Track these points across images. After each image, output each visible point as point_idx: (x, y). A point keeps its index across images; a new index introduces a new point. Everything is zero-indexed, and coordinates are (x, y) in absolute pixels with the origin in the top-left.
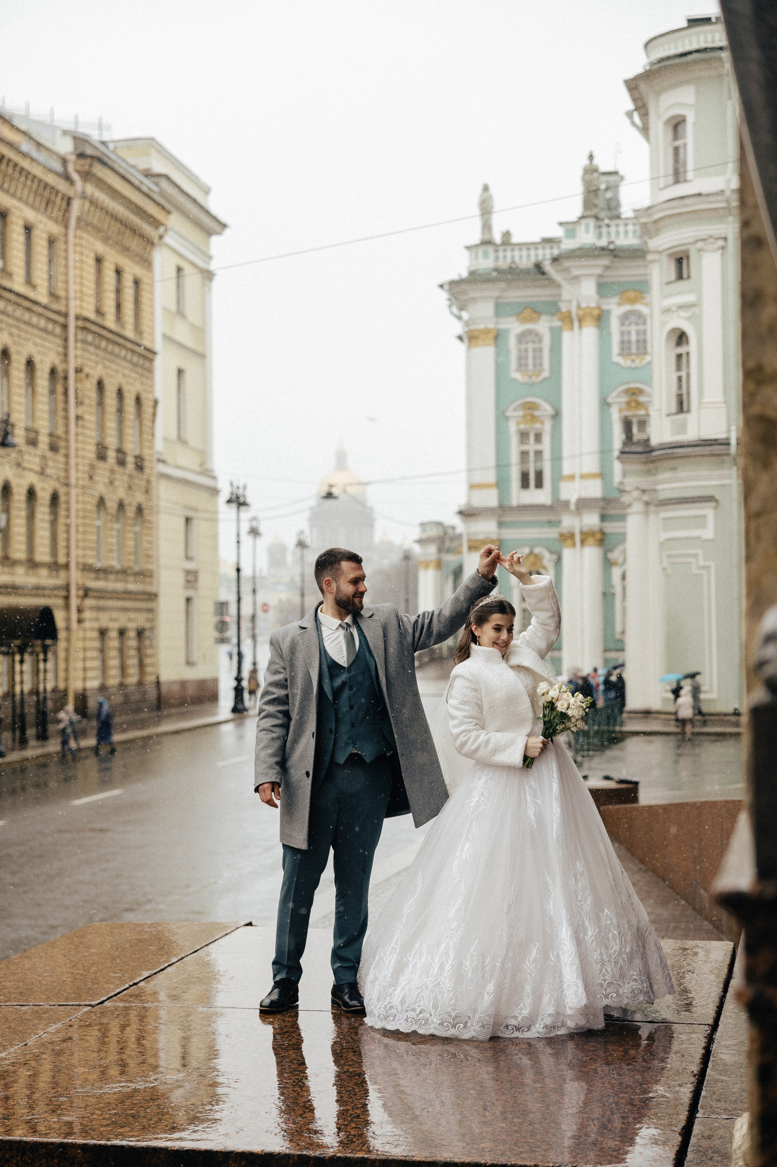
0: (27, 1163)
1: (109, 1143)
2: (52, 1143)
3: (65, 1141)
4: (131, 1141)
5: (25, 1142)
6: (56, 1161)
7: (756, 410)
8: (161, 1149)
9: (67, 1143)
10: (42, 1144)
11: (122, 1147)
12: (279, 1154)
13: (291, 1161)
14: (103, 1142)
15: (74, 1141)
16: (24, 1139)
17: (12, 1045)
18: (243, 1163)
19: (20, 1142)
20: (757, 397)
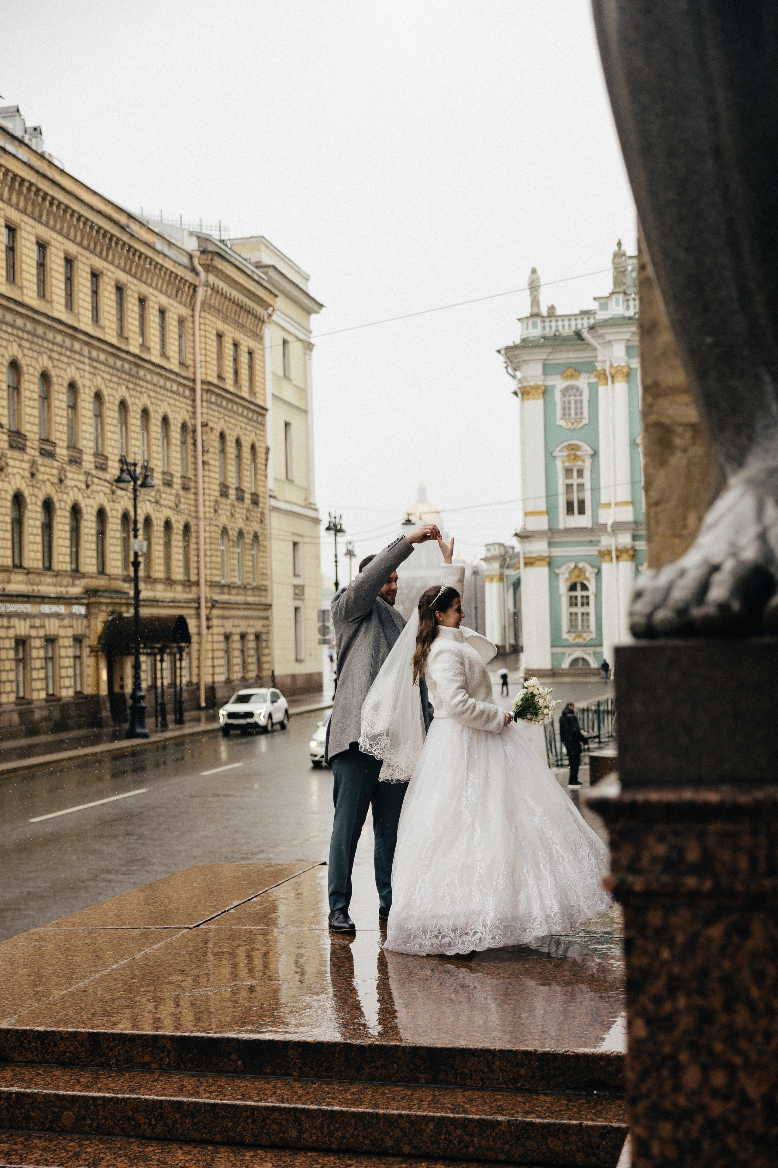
0: (127, 1051)
1: (192, 1035)
2: (146, 1035)
3: (157, 1033)
4: (210, 1033)
5: (126, 1034)
6: (150, 1049)
7: (653, 418)
8: (233, 1039)
9: (158, 1035)
10: (138, 1035)
11: (203, 1037)
12: (328, 1042)
13: (338, 1049)
14: (186, 1034)
15: (164, 1033)
16: (124, 1032)
17: (122, 960)
18: (300, 1050)
19: (121, 1034)
20: (655, 408)
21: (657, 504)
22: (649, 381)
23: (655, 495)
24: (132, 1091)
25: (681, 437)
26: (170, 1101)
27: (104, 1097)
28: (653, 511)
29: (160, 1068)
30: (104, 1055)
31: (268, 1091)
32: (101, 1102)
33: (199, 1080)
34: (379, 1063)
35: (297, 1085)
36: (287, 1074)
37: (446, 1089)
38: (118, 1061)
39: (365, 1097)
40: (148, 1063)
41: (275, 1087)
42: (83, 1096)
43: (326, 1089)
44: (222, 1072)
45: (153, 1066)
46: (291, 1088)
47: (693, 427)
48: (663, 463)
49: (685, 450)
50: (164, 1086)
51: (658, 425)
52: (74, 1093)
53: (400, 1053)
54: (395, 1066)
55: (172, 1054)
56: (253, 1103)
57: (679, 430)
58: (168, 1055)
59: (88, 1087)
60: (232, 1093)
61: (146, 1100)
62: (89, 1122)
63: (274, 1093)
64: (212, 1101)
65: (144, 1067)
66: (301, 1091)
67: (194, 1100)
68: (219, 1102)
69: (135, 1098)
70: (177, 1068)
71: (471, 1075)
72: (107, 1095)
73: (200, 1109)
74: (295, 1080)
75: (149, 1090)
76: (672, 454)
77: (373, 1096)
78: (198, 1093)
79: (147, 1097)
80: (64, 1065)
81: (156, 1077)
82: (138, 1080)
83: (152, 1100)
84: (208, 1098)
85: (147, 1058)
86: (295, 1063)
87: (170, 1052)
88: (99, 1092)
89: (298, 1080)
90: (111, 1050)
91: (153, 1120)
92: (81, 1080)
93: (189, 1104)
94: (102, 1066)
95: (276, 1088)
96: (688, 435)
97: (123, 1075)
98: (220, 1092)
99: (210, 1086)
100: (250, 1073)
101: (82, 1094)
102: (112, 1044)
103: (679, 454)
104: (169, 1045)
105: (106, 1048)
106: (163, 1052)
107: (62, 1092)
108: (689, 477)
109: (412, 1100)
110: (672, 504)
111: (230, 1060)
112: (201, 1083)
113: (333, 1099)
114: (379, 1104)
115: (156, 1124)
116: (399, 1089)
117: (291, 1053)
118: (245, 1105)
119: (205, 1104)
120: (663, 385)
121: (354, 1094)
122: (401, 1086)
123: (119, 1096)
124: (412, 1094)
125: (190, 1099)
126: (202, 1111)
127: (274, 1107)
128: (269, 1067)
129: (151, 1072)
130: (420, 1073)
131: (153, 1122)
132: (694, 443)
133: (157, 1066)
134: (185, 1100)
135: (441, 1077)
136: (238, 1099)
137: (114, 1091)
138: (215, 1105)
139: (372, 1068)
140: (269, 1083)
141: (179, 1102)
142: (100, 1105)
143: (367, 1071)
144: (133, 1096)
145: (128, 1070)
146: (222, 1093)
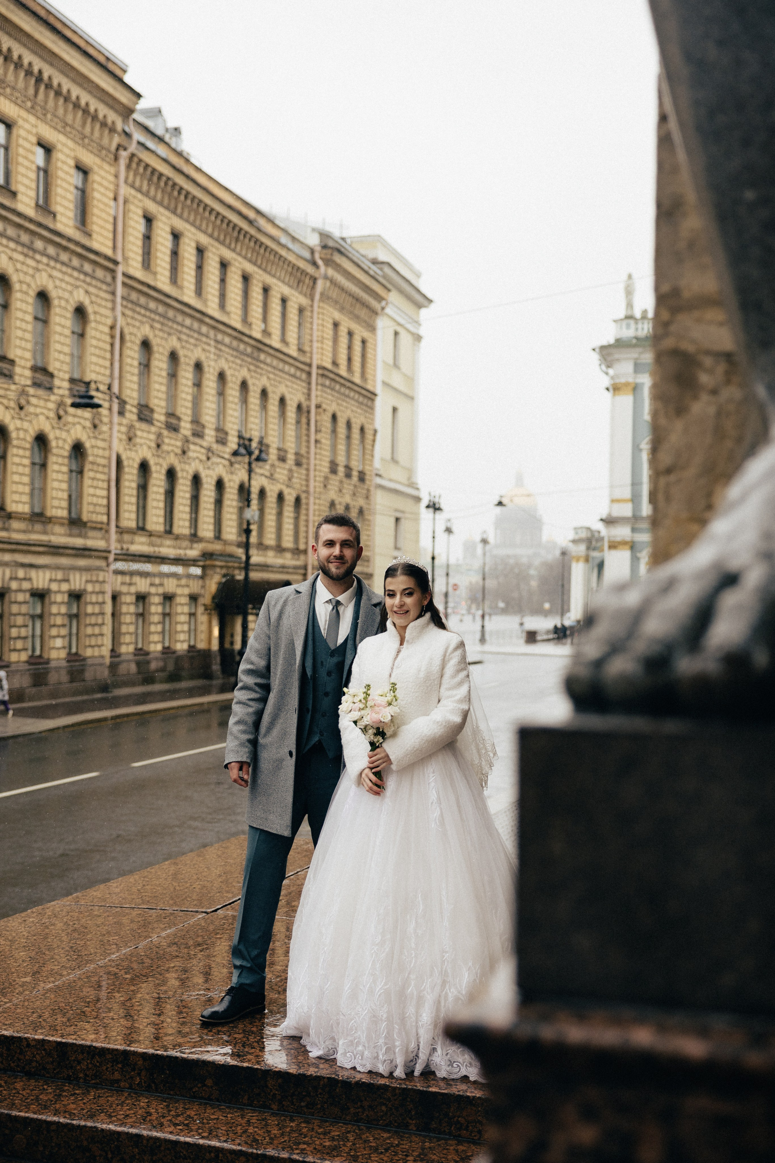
0: (96, 1066)
1: (165, 1053)
2: (117, 1050)
3: (128, 1048)
4: (184, 1053)
5: (95, 1047)
6: (120, 1066)
8: (209, 1062)
9: (130, 1051)
10: (108, 1049)
11: (176, 1058)
13: (322, 1083)
14: (159, 1052)
15: (136, 1049)
16: (94, 1044)
18: (280, 1081)
19: (90, 1047)
20: (673, 328)
21: (669, 471)
22: (666, 288)
23: (666, 458)
24: (92, 1116)
25: (711, 371)
26: (127, 1134)
27: (59, 1122)
28: (663, 481)
29: (130, 1088)
30: (71, 1067)
31: (239, 1128)
32: (53, 1127)
33: (168, 1106)
34: (366, 1104)
35: (273, 1121)
36: (265, 1107)
37: (439, 1139)
38: (86, 1075)
39: (344, 1145)
40: (118, 1081)
41: (249, 1122)
42: (37, 1119)
43: (305, 1130)
44: (195, 1097)
45: (122, 1084)
46: (266, 1125)
47: (728, 357)
48: (680, 410)
49: (714, 392)
50: (128, 1112)
51: (676, 353)
52: (27, 1115)
53: (389, 1094)
54: (384, 1108)
55: (143, 1073)
56: (218, 1144)
57: (708, 361)
58: (139, 1074)
59: (46, 1107)
60: (199, 1129)
61: (102, 1130)
62: (41, 1149)
63: (245, 1131)
64: (173, 1138)
65: (114, 1086)
66: (275, 1131)
67: (155, 1134)
68: (182, 1139)
69: (91, 1127)
70: (148, 1089)
71: (467, 1126)
72: (62, 1120)
73: (160, 1146)
74: (272, 1114)
75: (110, 1116)
76: (696, 397)
77: (354, 1144)
78: (162, 1125)
79: (104, 1126)
80: (30, 1075)
81: (123, 1098)
82: (102, 1101)
83: (110, 1131)
84: (171, 1133)
85: (117, 1076)
86: (275, 1094)
87: (141, 1070)
88: (55, 1115)
89: (277, 1114)
90: (79, 1063)
91: (109, 1153)
92: (41, 1097)
93: (150, 1138)
94: (69, 1079)
95: (249, 1126)
96: (721, 368)
97: (89, 1092)
98: (187, 1125)
99: (178, 1116)
100: (225, 1102)
101: (35, 1116)
102: (80, 1057)
103: (705, 397)
104: (140, 1063)
105: (74, 1060)
106: (134, 1070)
107: (14, 1113)
108: (719, 433)
109: (396, 1154)
110: (691, 472)
111: (205, 1085)
112: (170, 1111)
113: (308, 1144)
114: (358, 1157)
115: (112, 1158)
116: (386, 1135)
117: (271, 1083)
118: (209, 1146)
119: (166, 1141)
120: (686, 294)
121: (333, 1139)
122: (389, 1131)
123: (74, 1122)
124: (397, 1145)
125: (150, 1133)
126: (162, 1148)
127: (240, 1151)
128: (246, 1097)
129: (120, 1091)
130: (410, 1119)
131: (110, 1156)
132: (728, 382)
133: (127, 1086)
134: (145, 1133)
135: (434, 1125)
136: (203, 1138)
137: (72, 1115)
138: (177, 1143)
139: (358, 1108)
140: (243, 1117)
141: (138, 1136)
142: (54, 1131)
143: (352, 1110)
144: (89, 1124)
145: (96, 1087)
146: (188, 1128)
